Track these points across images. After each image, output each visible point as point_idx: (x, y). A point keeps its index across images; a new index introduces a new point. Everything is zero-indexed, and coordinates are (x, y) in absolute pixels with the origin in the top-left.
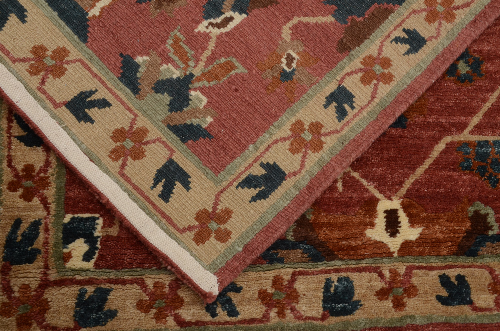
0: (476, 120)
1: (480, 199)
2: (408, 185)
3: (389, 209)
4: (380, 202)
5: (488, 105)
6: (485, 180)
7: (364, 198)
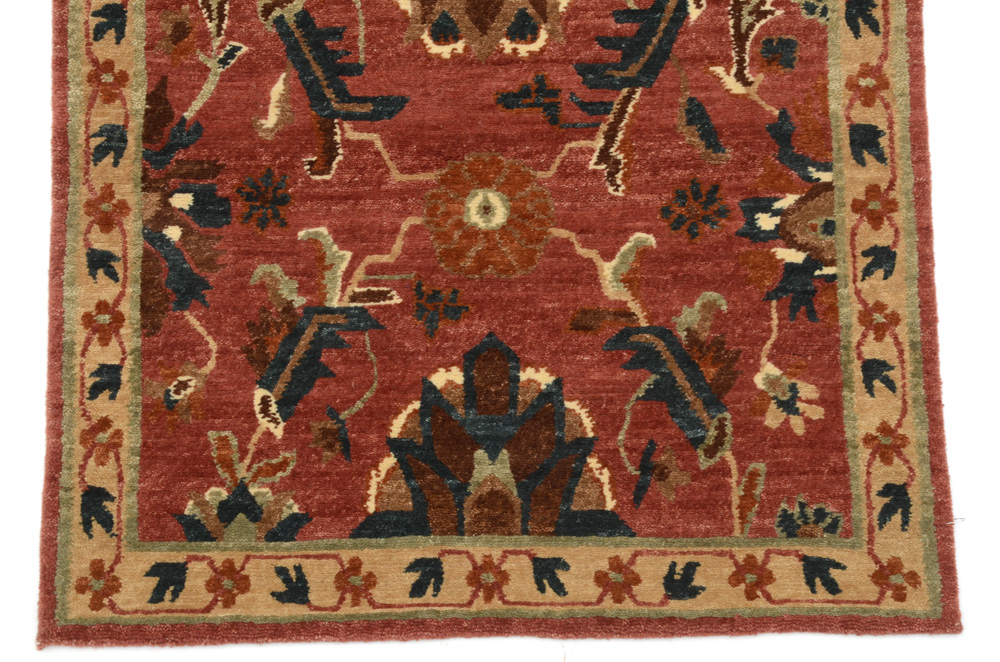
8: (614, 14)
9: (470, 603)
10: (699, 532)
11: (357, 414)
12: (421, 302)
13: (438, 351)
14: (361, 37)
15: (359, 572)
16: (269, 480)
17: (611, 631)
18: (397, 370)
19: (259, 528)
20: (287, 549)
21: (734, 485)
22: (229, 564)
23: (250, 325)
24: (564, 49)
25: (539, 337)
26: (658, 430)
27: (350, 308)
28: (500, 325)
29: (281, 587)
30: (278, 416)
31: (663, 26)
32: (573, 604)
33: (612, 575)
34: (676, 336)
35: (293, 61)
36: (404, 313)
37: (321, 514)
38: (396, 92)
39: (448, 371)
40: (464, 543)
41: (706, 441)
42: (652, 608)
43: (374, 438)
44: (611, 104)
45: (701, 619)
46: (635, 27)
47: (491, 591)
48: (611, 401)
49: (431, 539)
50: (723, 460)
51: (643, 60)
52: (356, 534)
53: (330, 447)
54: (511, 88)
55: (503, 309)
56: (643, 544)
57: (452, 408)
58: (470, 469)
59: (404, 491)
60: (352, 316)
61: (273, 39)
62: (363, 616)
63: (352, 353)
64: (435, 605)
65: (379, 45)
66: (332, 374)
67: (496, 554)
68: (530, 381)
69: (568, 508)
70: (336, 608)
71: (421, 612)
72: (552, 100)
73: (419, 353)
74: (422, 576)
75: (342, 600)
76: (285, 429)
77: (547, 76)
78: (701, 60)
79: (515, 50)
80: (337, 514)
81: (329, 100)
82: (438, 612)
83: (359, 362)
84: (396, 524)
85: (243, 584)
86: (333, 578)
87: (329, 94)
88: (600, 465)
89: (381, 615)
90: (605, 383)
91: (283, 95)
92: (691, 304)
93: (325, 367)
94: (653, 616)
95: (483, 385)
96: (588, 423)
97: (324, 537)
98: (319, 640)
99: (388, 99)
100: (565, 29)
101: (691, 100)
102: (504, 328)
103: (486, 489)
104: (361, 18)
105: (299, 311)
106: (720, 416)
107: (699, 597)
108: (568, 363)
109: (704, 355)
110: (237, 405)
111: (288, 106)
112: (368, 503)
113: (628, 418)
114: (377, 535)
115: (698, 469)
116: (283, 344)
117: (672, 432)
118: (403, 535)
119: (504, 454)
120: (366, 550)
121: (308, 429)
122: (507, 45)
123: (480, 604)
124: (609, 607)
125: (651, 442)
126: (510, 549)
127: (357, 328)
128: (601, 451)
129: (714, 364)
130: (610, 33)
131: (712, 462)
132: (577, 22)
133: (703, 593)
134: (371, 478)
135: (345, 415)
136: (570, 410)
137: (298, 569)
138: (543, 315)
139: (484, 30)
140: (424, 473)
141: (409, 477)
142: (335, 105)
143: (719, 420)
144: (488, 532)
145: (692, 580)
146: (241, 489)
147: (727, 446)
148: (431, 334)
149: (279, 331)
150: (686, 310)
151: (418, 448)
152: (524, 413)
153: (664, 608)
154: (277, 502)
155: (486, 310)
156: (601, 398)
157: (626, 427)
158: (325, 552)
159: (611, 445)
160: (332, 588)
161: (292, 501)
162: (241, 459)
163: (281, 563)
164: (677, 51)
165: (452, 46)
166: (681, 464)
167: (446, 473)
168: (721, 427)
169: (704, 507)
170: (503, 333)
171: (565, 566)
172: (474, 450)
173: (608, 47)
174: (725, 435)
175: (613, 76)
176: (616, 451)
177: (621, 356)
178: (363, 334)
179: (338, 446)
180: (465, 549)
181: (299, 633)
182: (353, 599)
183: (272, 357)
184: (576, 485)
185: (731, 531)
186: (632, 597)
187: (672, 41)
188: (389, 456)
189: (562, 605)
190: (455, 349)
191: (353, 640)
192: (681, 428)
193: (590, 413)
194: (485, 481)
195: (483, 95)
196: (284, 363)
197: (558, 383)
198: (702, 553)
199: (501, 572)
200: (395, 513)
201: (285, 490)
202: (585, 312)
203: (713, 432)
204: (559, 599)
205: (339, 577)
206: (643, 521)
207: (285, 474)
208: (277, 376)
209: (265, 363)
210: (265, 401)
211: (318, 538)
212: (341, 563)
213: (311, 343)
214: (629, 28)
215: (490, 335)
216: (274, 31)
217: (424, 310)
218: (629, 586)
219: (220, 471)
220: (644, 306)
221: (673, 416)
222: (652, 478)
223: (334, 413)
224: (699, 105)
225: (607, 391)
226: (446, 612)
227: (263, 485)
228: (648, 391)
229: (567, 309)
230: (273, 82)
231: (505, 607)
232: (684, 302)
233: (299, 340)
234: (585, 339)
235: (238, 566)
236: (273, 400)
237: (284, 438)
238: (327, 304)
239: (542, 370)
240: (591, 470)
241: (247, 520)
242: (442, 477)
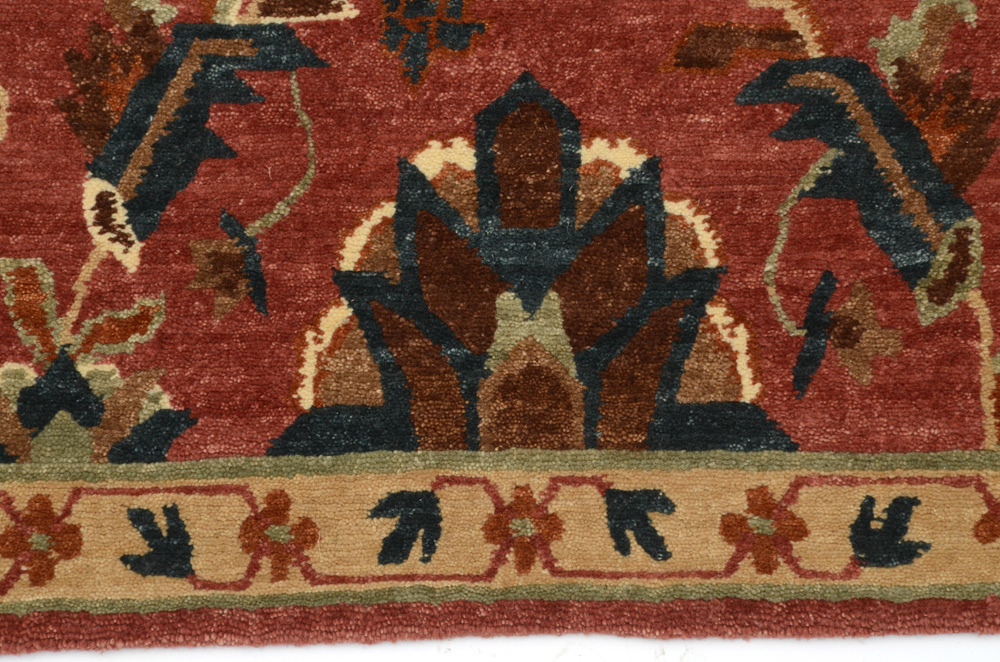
9: (491, 574)
10: (916, 441)
11: (279, 226)
12: (394, 15)
13: (429, 109)
15: (285, 518)
16: (116, 349)
17: (751, 625)
18: (351, 145)
19: (98, 438)
20: (151, 477)
21: (985, 353)
22: (42, 505)
23: (72, 58)
25: (616, 79)
26: (841, 253)
27: (262, 28)
28: (543, 58)
29: (139, 546)
30: (128, 229)
32: (682, 574)
33: (754, 521)
34: (876, 75)
36: (363, 36)
37: (214, 411)
39: (446, 145)
40: (478, 464)
41: (932, 273)
42: (829, 582)
43: (309, 271)
45: (923, 602)
47: (529, 552)
48: (751, 200)
49: (417, 458)
50: (964, 307)
52: (280, 448)
53: (228, 287)
55: (550, 28)
56: (811, 463)
57: (456, 215)
58: (488, 328)
59: (366, 369)
60: (266, 42)
62: (293, 597)
63: (266, 112)
64: (425, 577)
66: (230, 153)
67: (538, 484)
68: (599, 163)
69: (671, 400)
70: (243, 584)
71: (401, 590)
73: (392, 112)
74: (402, 523)
75: (253, 569)
76: (143, 255)
80: (242, 412)
82: (432, 590)
83: (281, 129)
84: (353, 430)
85: (69, 542)
86: (234, 531)
88: (730, 320)
89: (327, 595)
90: (739, 165)
92: (906, 12)
93: (217, 140)
94: (831, 596)
95: (511, 172)
96: (708, 241)
97: (219, 454)
98: (212, 643)
102: (551, 65)
103: (519, 365)
105: (164, 33)
106: (959, 224)
107: (918, 562)
108: (671, 129)
109: (929, 110)
110: (52, 210)
112: (301, 392)
113: (784, 231)
114: (318, 449)
115: (916, 325)
116: (136, 95)
117: (866, 256)
118: (366, 449)
119: (552, 300)
120: (298, 478)
121: (187, 254)
123: (508, 576)
124: (748, 579)
125: (827, 275)
126: (564, 474)
127: (275, 65)
128: (732, 293)
129: (948, 127)
131: (943, 310)
133: (925, 556)
134: (306, 345)
135: (254, 228)
136: (674, 218)
137: (172, 512)
138: (625, 39)
140: (402, 336)
141: (375, 342)
143: (958, 232)
144: (523, 444)
145: (905, 530)
146: (61, 366)
147: (973, 280)
148: (414, 75)
149: (127, 70)
150: (896, 24)
151: (392, 289)
152: (589, 224)
153: (852, 582)
154: (129, 390)
155: (517, 31)
156: (732, 194)
157: (779, 247)
158: (222, 481)
159: (751, 281)
160: (235, 547)
161: (158, 388)
162: (62, 311)
163: (140, 502)
166: (883, 316)
167: (443, 336)
168: (961, 246)
169: (927, 395)
170: (550, 73)
171: (667, 506)
172: (496, 292)
174: (968, 260)
176: (762, 292)
177: (771, 115)
178: (285, 75)
179: (242, 286)
180: (480, 474)
181: (174, 632)
182: (275, 568)
183: (116, 119)
184: (686, 356)
185: (979, 439)
186: (792, 562)
188: (338, 304)
189: (661, 577)
190: (460, 105)
191: (275, 642)
192: (884, 248)
193: (713, 223)
194: (517, 349)
196: (139, 132)
197: (652, 167)
198: (923, 481)
199: (547, 517)
200: (351, 409)
201: (146, 368)
202: (703, 32)
203: (944, 256)
204: (655, 566)
205: (247, 527)
206: (812, 422)
207: (145, 338)
208: (126, 156)
209: (103, 129)
210: (104, 203)
211: (208, 456)
212: (251, 502)
213: (189, 92)
215: (525, 77)
217: (401, 31)
218: (786, 541)
219: (21, 332)
220: (815, 18)
221: (869, 225)
222: (828, 343)
223: (235, 225)
225: (744, 182)
226: (446, 590)
227: (104, 358)
228: (821, 181)
229: (669, 28)
231: (556, 580)
232: (892, 9)
233: (166, 88)
234: (702, 83)
235: (58, 507)
236: (119, 199)
237: (141, 272)
238: (218, 19)
239: (623, 144)
240: (713, 328)
241: (73, 424)
242: (437, 343)
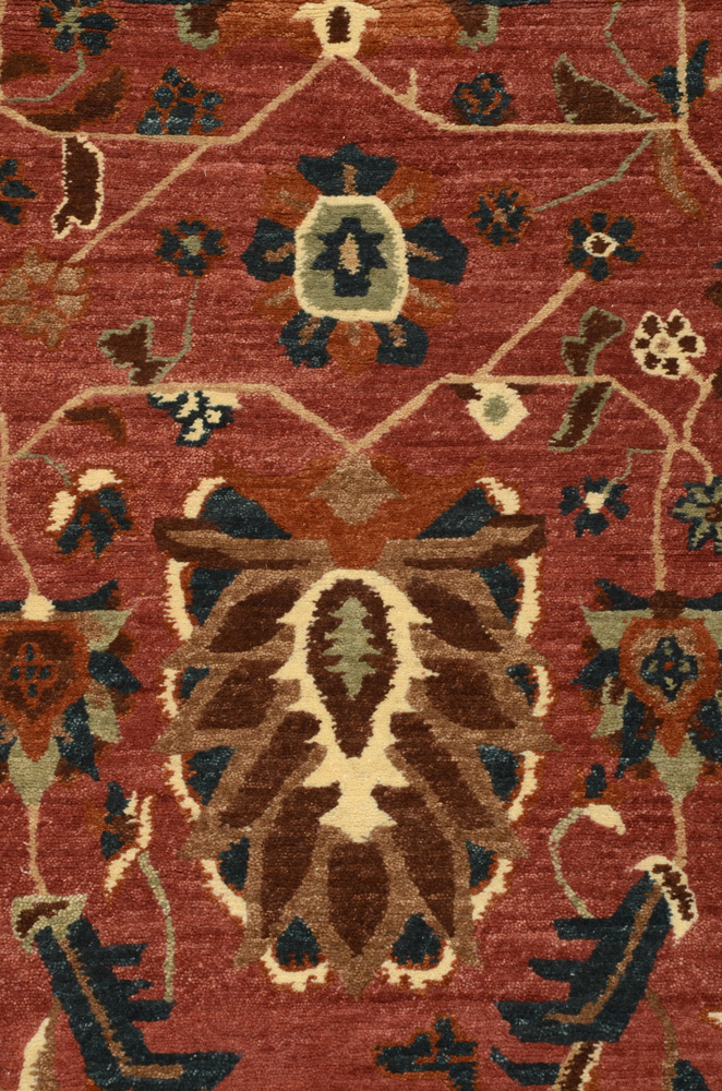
0: (185, 166)
1: (198, 54)
2: (308, 78)
3: (342, 43)
4: (354, 54)
5: (159, 187)
6: (185, 79)
7: (379, 58)
8: (557, 925)
14: (169, 959)
24: (480, 978)
31: (632, 945)
35: (62, 999)
38: (221, 1045)
44: (556, 1067)
46: (590, 946)
51: (603, 998)
54: (399, 1039)
61: (33, 965)
65: (196, 971)
72: (463, 1058)
77: (454, 1021)
78: (694, 1001)
79: (405, 979)
81: (115, 1061)
87: (116, 1050)
91: (44, 1054)
99: (207, 1057)
100: (481, 947)
101: (681, 1065)
104: (170, 929)
111: (51, 1073)
122: (393, 972)
130: (550, 954)
132: (501, 936)
139: (357, 947)
142: (124, 1069)
164: (655, 986)
165: (309, 972)
173: (548, 977)
175: (557, 1023)
187: (647, 970)
195: (356, 1050)
214: (581, 947)
216: (35, 952)
224: (695, 1073)
230: (30, 1033)
